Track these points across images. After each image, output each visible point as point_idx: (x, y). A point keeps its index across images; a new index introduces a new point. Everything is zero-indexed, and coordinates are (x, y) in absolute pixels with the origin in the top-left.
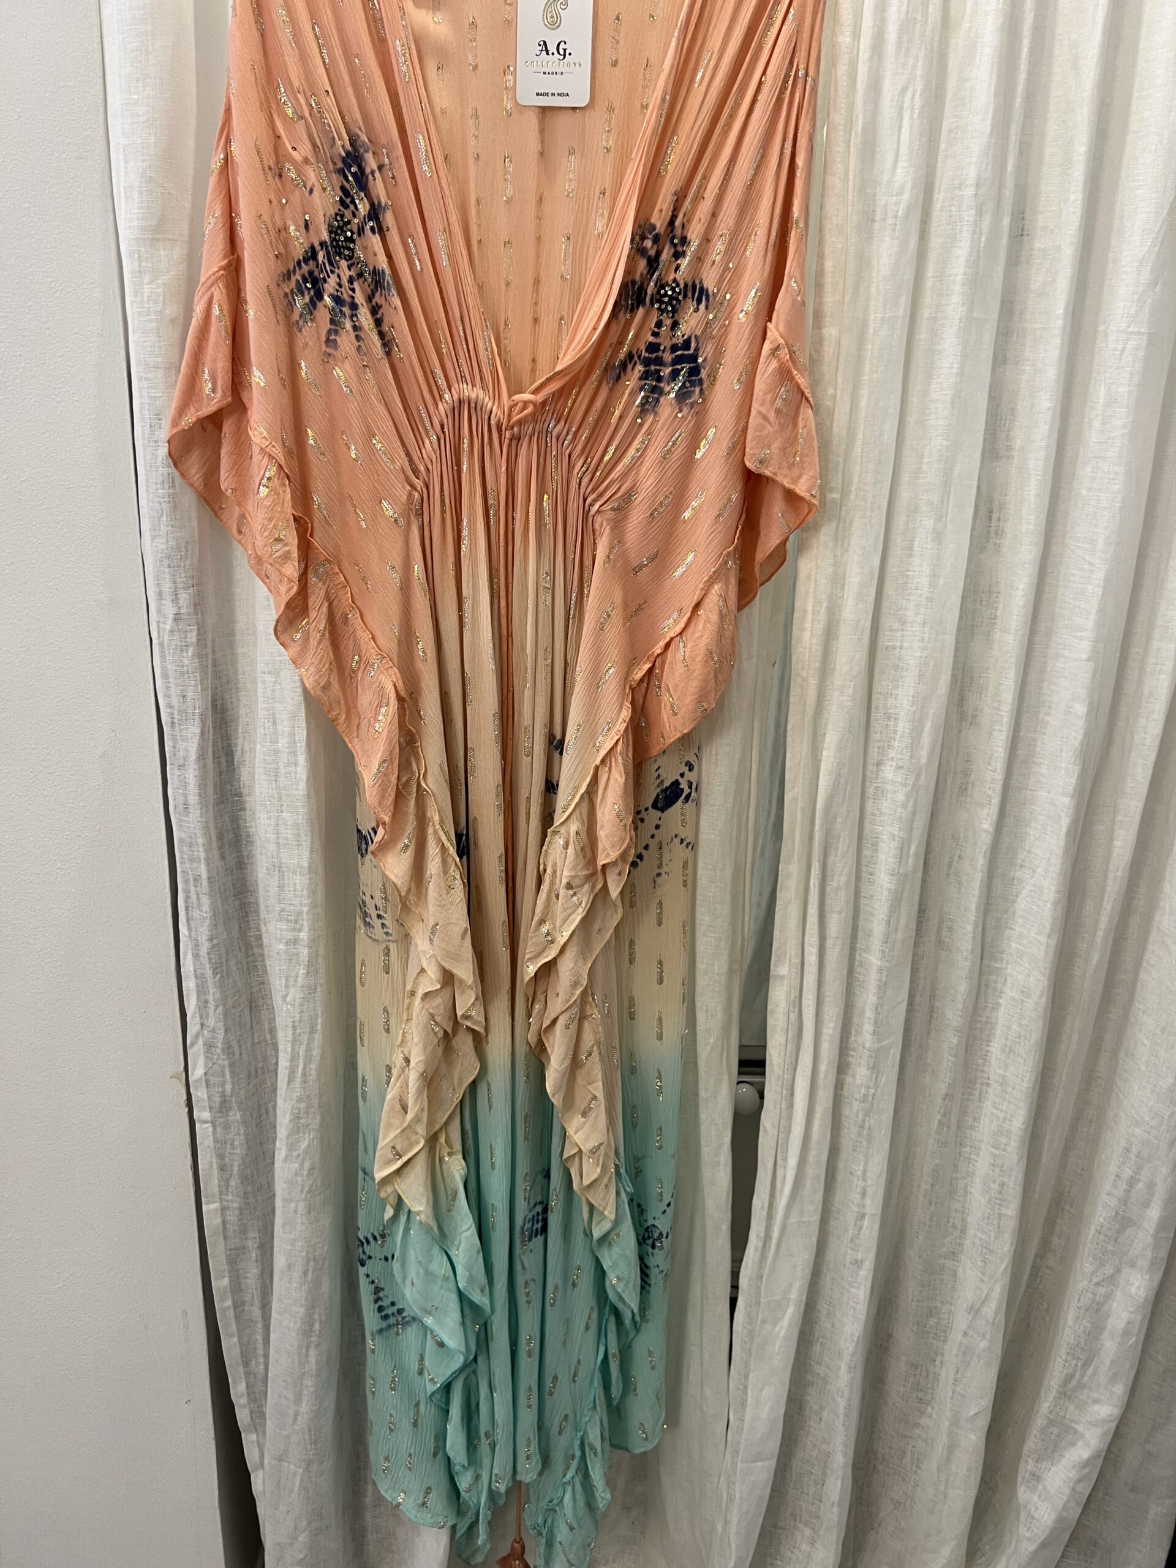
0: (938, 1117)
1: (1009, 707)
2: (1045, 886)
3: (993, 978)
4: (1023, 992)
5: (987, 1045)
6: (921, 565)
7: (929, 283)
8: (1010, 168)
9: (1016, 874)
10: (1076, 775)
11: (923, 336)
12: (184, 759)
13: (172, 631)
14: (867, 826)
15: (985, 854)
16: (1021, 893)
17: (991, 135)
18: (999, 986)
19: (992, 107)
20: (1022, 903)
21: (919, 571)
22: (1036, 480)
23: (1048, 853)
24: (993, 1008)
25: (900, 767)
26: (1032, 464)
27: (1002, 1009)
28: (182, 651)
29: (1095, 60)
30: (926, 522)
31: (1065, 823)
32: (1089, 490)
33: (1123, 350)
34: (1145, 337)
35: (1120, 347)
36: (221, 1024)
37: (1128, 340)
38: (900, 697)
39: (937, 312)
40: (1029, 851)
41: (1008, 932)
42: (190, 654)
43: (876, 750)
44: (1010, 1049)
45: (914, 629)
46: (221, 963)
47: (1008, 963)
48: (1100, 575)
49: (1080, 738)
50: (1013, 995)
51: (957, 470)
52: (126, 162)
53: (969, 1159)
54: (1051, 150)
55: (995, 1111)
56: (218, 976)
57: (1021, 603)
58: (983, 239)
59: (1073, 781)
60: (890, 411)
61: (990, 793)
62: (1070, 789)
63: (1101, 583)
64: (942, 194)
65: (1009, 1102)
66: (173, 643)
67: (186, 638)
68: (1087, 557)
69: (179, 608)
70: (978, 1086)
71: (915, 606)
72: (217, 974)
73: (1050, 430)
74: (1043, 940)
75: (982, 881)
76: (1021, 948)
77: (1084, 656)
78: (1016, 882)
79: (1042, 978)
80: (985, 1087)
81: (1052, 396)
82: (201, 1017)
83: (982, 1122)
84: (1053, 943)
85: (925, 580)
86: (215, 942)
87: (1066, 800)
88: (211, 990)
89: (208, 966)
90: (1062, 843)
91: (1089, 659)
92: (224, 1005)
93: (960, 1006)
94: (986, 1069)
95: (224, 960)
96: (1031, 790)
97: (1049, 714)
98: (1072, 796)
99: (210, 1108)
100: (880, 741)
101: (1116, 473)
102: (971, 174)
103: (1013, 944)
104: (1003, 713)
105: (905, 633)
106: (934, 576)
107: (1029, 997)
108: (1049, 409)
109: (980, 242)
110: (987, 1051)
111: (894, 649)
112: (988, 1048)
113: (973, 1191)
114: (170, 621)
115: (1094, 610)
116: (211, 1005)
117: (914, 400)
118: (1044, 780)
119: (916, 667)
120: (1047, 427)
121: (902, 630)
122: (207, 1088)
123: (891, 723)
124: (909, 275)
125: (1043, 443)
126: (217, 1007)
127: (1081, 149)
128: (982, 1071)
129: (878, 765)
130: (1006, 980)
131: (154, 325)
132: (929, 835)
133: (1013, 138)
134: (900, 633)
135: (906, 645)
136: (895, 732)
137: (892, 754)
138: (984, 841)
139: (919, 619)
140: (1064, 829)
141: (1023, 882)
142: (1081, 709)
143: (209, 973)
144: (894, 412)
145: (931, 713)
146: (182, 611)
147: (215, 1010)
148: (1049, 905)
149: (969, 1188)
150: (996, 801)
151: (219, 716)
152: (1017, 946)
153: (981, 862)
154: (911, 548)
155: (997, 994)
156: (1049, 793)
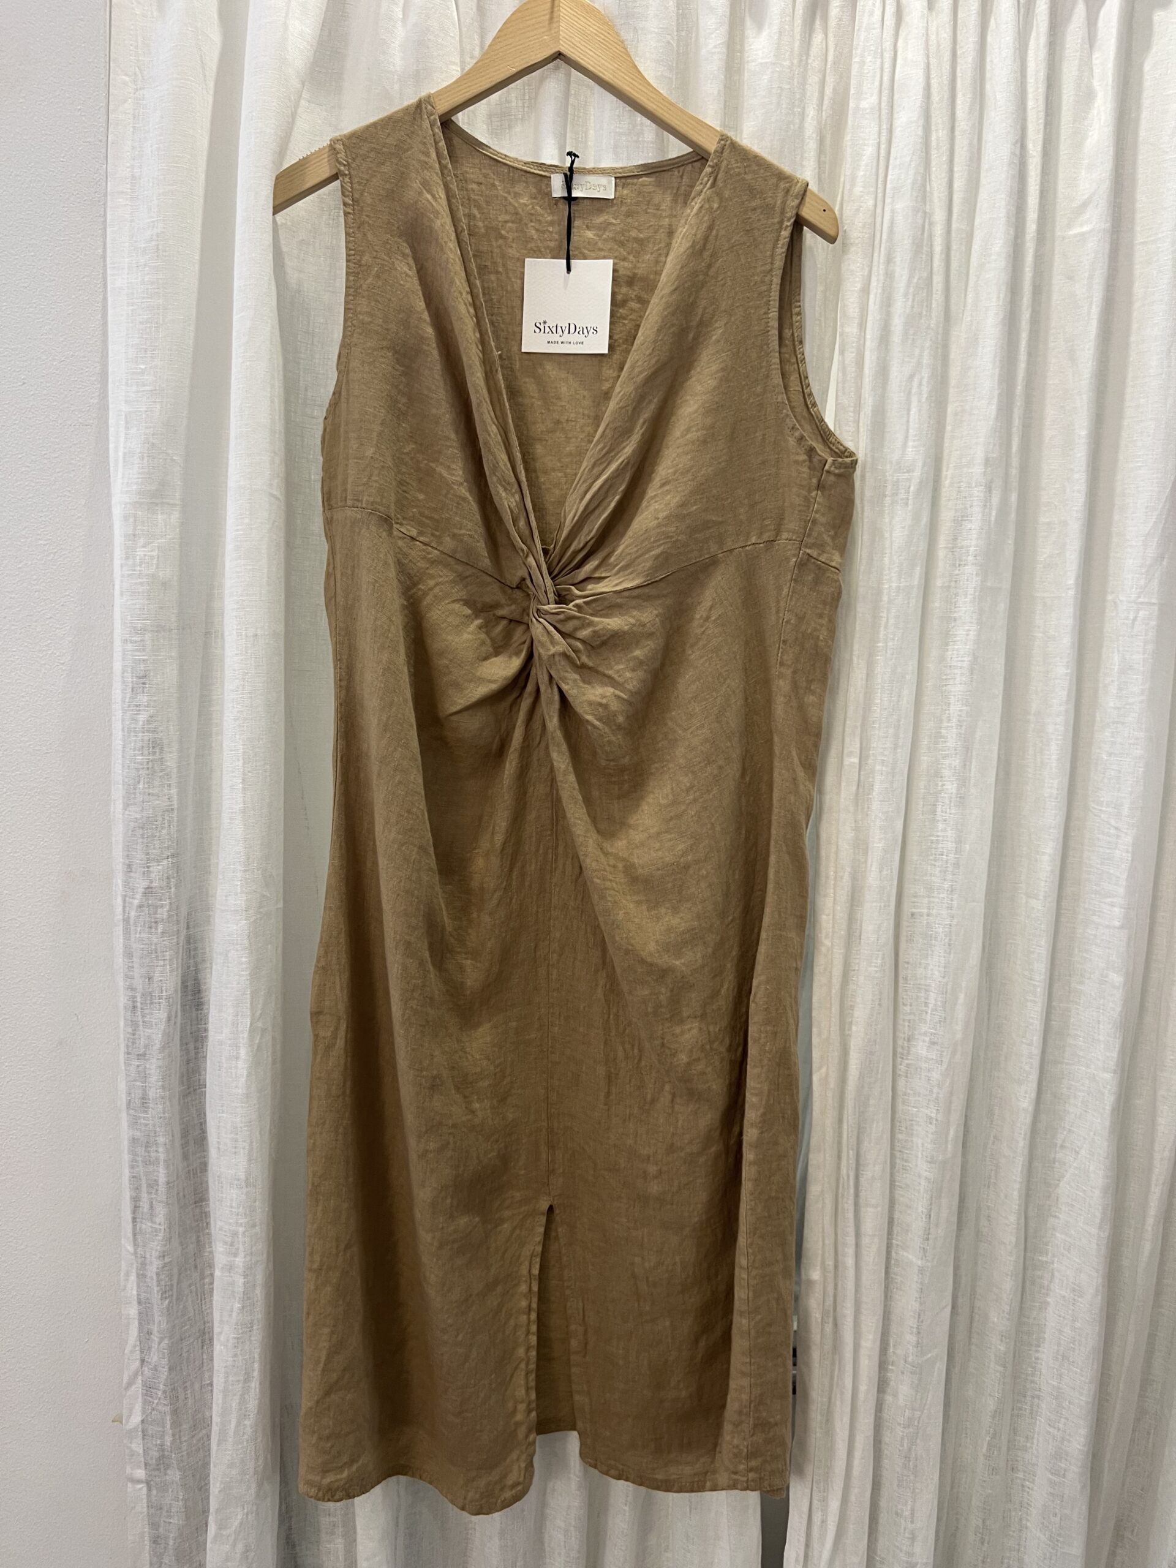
0: (988, 1439)
1: (1042, 977)
2: (1091, 1168)
3: (1039, 1273)
4: (1074, 1290)
5: (1037, 1351)
6: (945, 830)
7: (941, 554)
8: (1015, 448)
9: (1058, 1156)
10: (1117, 1049)
11: (937, 604)
12: (146, 1046)
13: (140, 906)
14: (900, 1107)
15: (1025, 1134)
16: (1063, 1177)
17: (997, 418)
18: (1046, 1283)
19: (996, 393)
20: (1066, 1189)
21: (943, 837)
22: (1057, 745)
23: (1092, 1133)
24: (1040, 1308)
25: (934, 1043)
26: (1050, 729)
27: (1050, 1310)
28: (151, 928)
29: (1091, 352)
30: (949, 787)
31: (1109, 1100)
32: (1110, 754)
33: (1135, 619)
34: (1156, 608)
35: (1131, 617)
36: (165, 1361)
37: (1138, 611)
38: (931, 967)
39: (950, 582)
40: (1070, 1131)
41: (1052, 1220)
42: (159, 931)
43: (907, 1024)
44: (1063, 1356)
45: (942, 895)
46: (172, 1285)
47: (1054, 1256)
48: (1127, 840)
49: (1118, 1009)
50: (1063, 1293)
51: (978, 734)
52: (127, 428)
53: (1023, 1486)
54: (1050, 433)
55: (1051, 1430)
56: (167, 1301)
57: (1049, 869)
58: (994, 513)
59: (1115, 1055)
60: (908, 677)
61: (1027, 1068)
62: (1112, 1064)
63: (1130, 849)
64: (950, 472)
65: (1067, 1419)
66: (141, 919)
67: (155, 913)
68: (1113, 822)
69: (151, 881)
70: (1029, 1399)
71: (940, 871)
72: (166, 1298)
73: (1068, 696)
74: (1094, 1231)
75: (1023, 1165)
76: (1067, 1239)
77: (1117, 924)
78: (1057, 1164)
79: (1095, 1275)
80: (1036, 1400)
81: (1068, 662)
82: (142, 1352)
83: (1035, 1441)
84: (1105, 1234)
85: (950, 845)
86: (167, 1260)
87: (1108, 1076)
88: (157, 1319)
89: (156, 1289)
90: (1107, 1123)
91: (1122, 927)
92: (170, 1338)
93: (1007, 1308)
94: (1036, 1379)
95: (175, 1281)
96: (1067, 1064)
97: (1082, 983)
98: (1115, 1072)
99: (146, 1464)
100: (910, 1014)
101: (1137, 739)
102: (979, 454)
103: (1058, 1235)
104: (1037, 983)
105: (932, 899)
106: (959, 841)
107: (1081, 1296)
108: (1067, 674)
109: (990, 515)
110: (1037, 1359)
111: (922, 916)
112: (1037, 1355)
113: (1029, 1524)
114: (138, 896)
115: (1124, 876)
116: (155, 1338)
117: (931, 666)
118: (1081, 1054)
119: (945, 936)
120: (1065, 693)
121: (929, 897)
122: (143, 1439)
123: (922, 994)
124: (923, 546)
125: (1062, 708)
126: (161, 1340)
127: (1082, 431)
128: (1032, 1382)
129: (909, 1040)
130: (1053, 1275)
131: (145, 587)
132: (966, 1116)
133: (1017, 422)
134: (927, 899)
135: (934, 912)
136: (926, 1004)
137: (924, 1028)
138: (1024, 1121)
139: (947, 885)
140: (1108, 1108)
141: (1065, 1164)
142: (1117, 979)
143: (156, 1297)
144: (911, 678)
145: (964, 984)
146: (154, 885)
147: (159, 1343)
148: (1097, 1193)
149: (1024, 1522)
150: (1034, 1077)
151: (190, 998)
152: (1063, 1236)
153: (1022, 1144)
154: (934, 812)
155: (1043, 1291)
156: (1088, 1067)
